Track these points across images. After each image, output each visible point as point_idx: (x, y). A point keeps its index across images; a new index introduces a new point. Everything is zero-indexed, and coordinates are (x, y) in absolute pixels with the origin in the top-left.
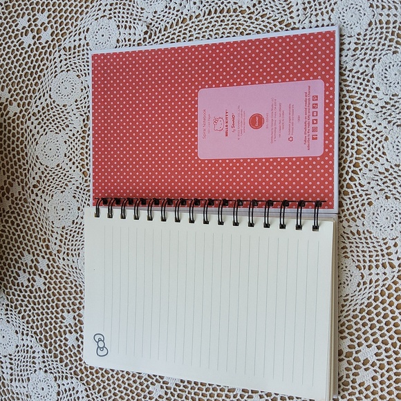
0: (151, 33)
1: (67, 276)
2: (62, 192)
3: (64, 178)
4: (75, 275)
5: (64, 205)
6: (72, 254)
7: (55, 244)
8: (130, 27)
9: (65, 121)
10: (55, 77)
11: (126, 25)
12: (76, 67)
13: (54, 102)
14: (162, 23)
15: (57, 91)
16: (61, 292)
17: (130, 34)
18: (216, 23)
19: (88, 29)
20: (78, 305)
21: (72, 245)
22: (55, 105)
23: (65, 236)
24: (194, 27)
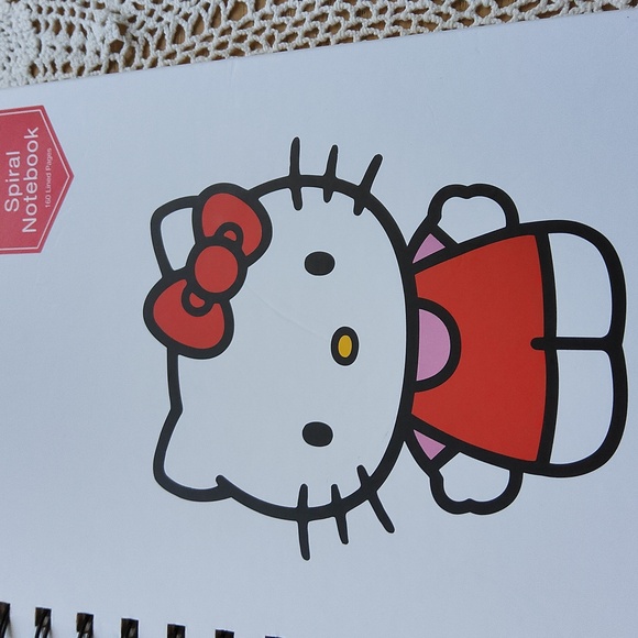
0: (132, 50)
8: (70, 29)
11: (57, 23)
14: (167, 17)
17: (69, 50)
18: (342, 20)
24: (267, 32)
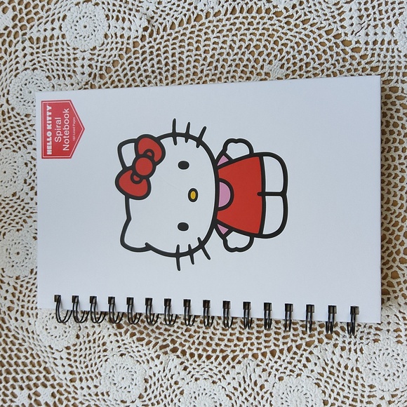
0: (152, 30)
1: (21, 341)
2: (18, 230)
3: (22, 212)
4: (31, 341)
5: (20, 248)
6: (28, 314)
7: (5, 298)
8: (124, 20)
9: (28, 136)
10: (16, 76)
11: (117, 16)
12: (46, 65)
13: (13, 109)
14: (168, 18)
15: (18, 95)
16: (12, 362)
17: (123, 28)
18: (242, 26)
19: (65, 17)
20: (35, 381)
21: (29, 302)
22: (15, 113)
23: (19, 288)
24: (211, 28)
